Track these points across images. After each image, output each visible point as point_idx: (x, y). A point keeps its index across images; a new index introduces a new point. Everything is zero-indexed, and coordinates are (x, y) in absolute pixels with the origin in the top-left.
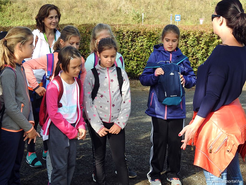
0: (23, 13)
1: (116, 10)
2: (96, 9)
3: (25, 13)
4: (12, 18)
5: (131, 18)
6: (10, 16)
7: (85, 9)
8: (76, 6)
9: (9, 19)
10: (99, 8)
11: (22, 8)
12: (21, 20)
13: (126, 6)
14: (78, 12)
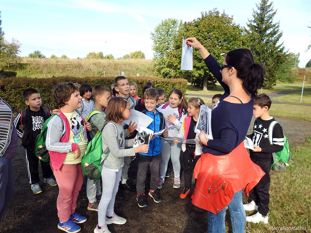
0: (37, 70)
1: (88, 69)
2: (78, 69)
3: (38, 70)
4: (31, 73)
5: (96, 74)
6: (30, 72)
7: (72, 69)
8: (67, 67)
9: (29, 73)
10: (79, 68)
11: (36, 67)
12: (37, 74)
13: (93, 67)
14: (68, 70)
